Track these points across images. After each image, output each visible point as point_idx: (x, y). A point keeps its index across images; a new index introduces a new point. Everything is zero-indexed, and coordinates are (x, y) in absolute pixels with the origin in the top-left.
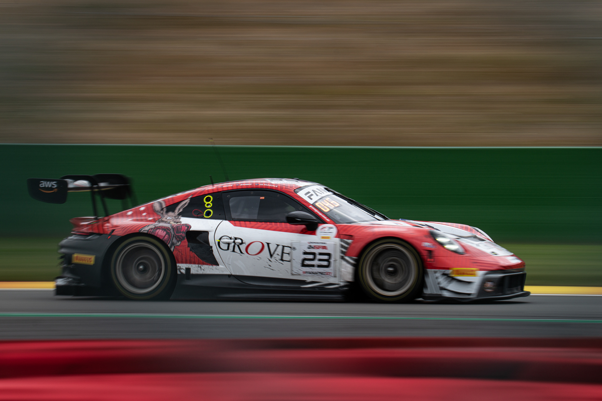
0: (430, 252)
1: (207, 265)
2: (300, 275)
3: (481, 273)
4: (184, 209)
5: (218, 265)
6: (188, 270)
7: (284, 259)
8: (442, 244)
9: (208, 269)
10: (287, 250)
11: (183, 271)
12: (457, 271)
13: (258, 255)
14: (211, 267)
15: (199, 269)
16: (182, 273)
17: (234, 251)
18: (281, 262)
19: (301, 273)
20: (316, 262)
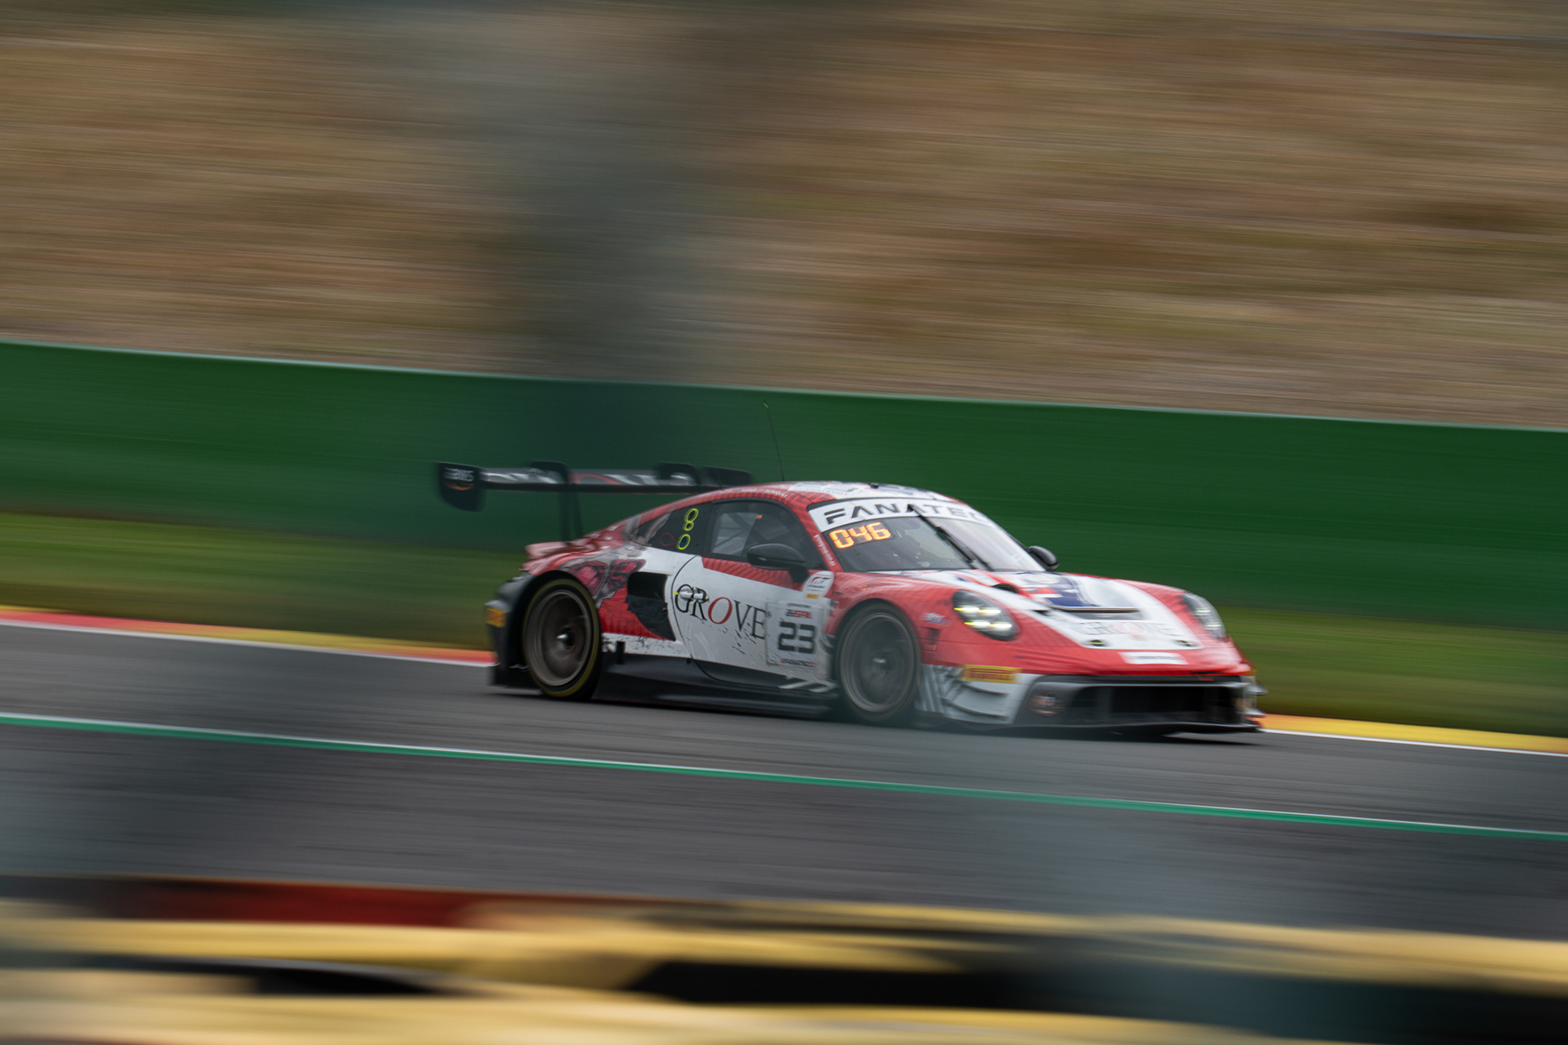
0: (934, 631)
1: (655, 637)
2: (777, 665)
3: (1026, 678)
4: (657, 532)
5: (674, 639)
6: (620, 645)
7: (756, 634)
8: (964, 618)
9: (655, 647)
10: (760, 616)
11: (612, 647)
12: (973, 670)
13: (723, 624)
14: (660, 641)
15: (640, 644)
16: (609, 651)
17: (694, 614)
18: (752, 638)
19: (778, 660)
20: (795, 643)
